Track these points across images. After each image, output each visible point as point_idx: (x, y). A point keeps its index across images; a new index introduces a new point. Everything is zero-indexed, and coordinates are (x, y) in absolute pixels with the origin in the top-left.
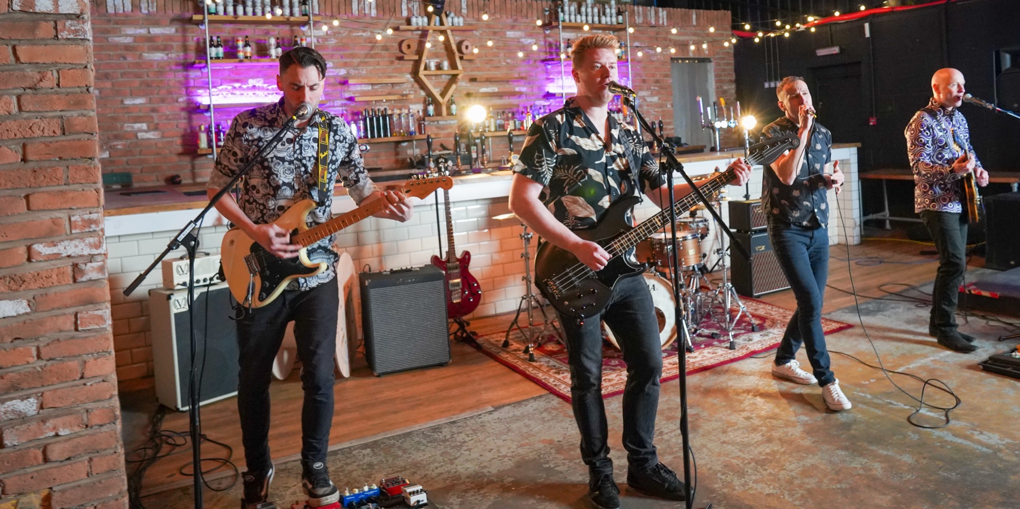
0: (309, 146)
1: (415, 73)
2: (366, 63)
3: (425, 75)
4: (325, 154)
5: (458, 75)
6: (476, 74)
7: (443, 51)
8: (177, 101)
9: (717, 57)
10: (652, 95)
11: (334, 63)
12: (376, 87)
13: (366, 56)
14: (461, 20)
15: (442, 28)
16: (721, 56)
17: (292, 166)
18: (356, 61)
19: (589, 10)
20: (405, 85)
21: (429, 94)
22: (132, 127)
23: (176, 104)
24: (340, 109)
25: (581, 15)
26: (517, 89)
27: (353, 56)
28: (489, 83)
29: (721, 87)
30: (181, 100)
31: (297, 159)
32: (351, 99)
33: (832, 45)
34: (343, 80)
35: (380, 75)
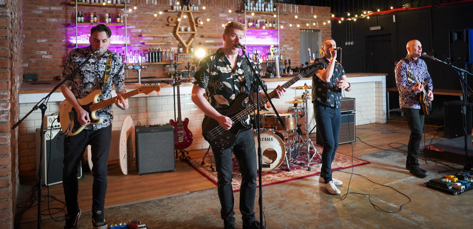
0: (102, 66)
1: (174, 32)
2: (151, 27)
3: (179, 34)
4: (109, 70)
5: (195, 34)
6: (204, 34)
7: (189, 22)
8: (61, 42)
9: (323, 29)
10: (290, 47)
11: (136, 26)
12: (155, 38)
13: (151, 23)
14: (198, 8)
15: (188, 11)
16: (325, 29)
17: (93, 75)
18: (147, 26)
19: (260, 5)
20: (169, 38)
21: (181, 42)
22: (40, 53)
23: (61, 43)
24: (138, 48)
25: (256, 7)
27: (145, 23)
28: (210, 39)
30: (63, 41)
31: (96, 72)
32: (143, 43)
33: (377, 25)
34: (140, 34)
35: (158, 33)
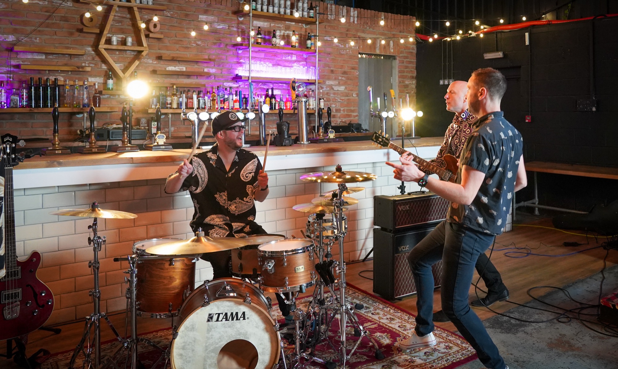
1: (96, 47)
2: (40, 32)
3: (105, 49)
5: (142, 51)
6: (164, 52)
7: (128, 27)
9: (401, 55)
10: (339, 84)
12: (51, 57)
13: (41, 25)
15: (129, 5)
16: (405, 55)
18: (29, 29)
20: (85, 57)
21: (111, 69)
24: (5, 76)
25: (273, 6)
26: (206, 70)
27: (25, 23)
28: (177, 63)
29: (403, 82)
32: (18, 66)
33: (498, 50)
34: (10, 46)
35: (57, 45)
